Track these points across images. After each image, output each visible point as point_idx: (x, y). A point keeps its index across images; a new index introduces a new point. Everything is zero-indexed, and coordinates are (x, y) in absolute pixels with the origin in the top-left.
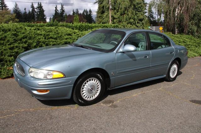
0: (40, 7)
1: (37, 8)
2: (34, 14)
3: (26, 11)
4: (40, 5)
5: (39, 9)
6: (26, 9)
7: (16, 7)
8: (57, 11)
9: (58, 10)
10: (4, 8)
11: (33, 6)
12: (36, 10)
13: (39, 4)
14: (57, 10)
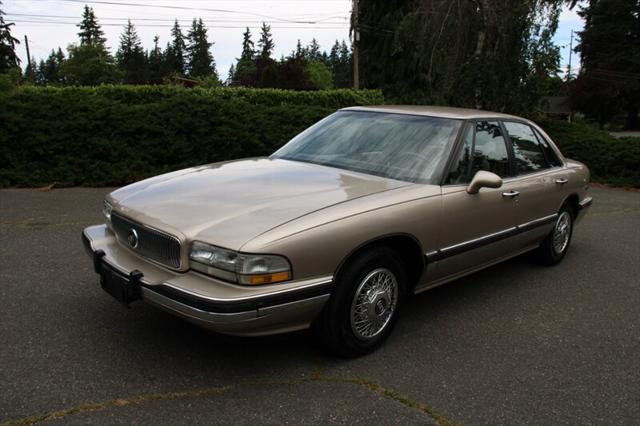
0: (199, 32)
1: (190, 35)
2: (180, 54)
3: (159, 46)
4: (200, 26)
5: (196, 40)
6: (159, 41)
7: (129, 33)
8: (250, 45)
9: (253, 44)
10: (92, 37)
11: (179, 31)
12: (186, 42)
13: (198, 23)
14: (250, 42)
